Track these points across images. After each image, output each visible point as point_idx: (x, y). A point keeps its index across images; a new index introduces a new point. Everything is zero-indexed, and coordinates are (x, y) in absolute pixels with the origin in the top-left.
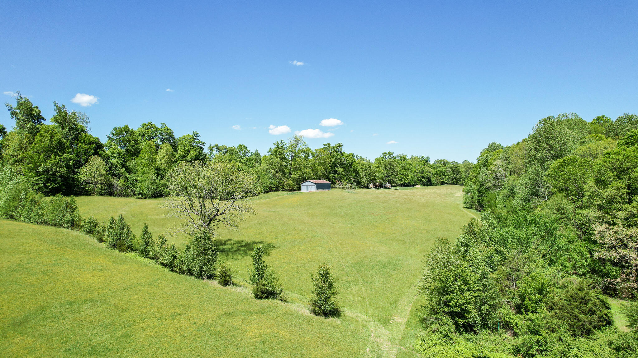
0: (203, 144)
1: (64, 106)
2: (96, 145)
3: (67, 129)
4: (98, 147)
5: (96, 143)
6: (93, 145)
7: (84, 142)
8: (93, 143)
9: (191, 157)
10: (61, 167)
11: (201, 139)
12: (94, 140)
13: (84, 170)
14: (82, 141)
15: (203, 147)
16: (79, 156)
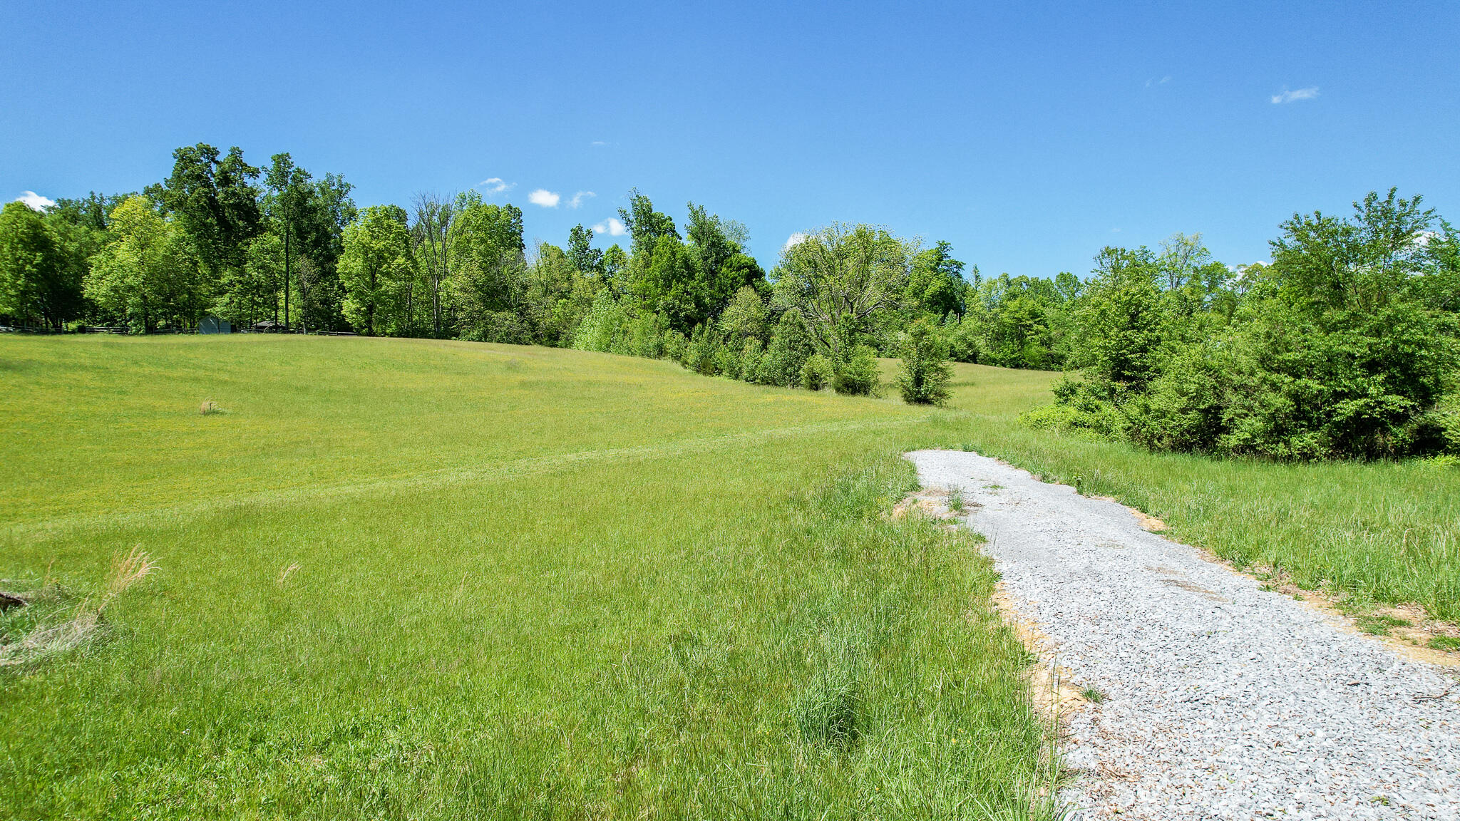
0: (959, 266)
1: (702, 208)
2: (751, 271)
3: (704, 246)
4: (753, 274)
5: (749, 267)
6: (746, 271)
7: (731, 266)
8: (744, 267)
9: (930, 293)
10: (687, 302)
11: (954, 255)
12: (746, 263)
13: (729, 311)
14: (728, 264)
15: (961, 272)
16: (723, 292)
